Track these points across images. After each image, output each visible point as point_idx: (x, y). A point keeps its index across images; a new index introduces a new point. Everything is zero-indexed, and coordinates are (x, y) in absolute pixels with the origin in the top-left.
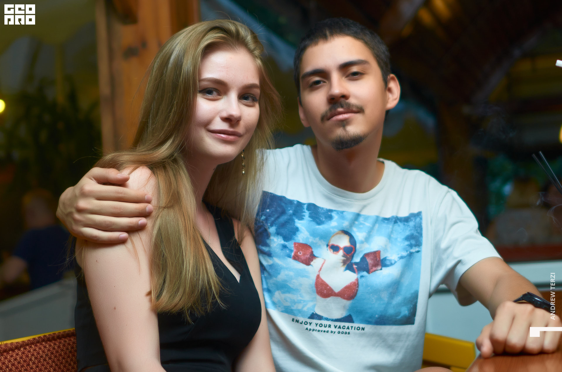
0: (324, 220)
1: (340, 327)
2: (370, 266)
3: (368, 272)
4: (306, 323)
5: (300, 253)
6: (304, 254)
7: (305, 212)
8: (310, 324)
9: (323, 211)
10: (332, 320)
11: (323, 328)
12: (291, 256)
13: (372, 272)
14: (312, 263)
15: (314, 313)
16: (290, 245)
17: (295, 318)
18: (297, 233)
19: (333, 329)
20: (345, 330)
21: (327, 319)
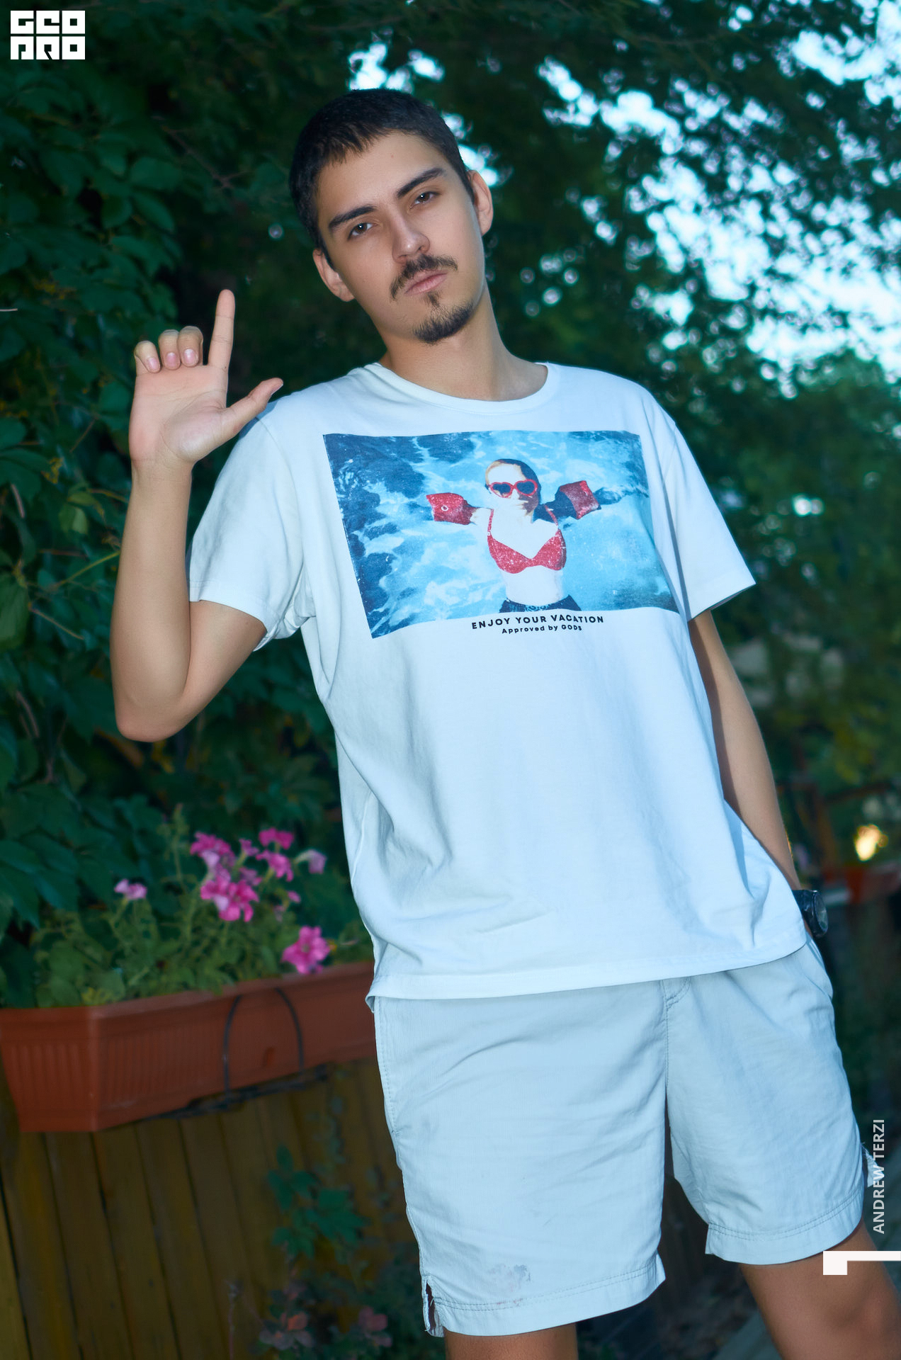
0: (460, 452)
1: (562, 618)
2: (576, 506)
3: (576, 516)
4: (499, 622)
5: (445, 508)
6: (452, 509)
7: (418, 450)
8: (507, 621)
9: (452, 439)
10: (544, 608)
11: (532, 625)
12: (431, 516)
13: (582, 516)
14: (472, 519)
15: (508, 601)
16: (421, 499)
17: (477, 620)
18: (424, 481)
19: (550, 622)
20: (572, 623)
21: (534, 608)
